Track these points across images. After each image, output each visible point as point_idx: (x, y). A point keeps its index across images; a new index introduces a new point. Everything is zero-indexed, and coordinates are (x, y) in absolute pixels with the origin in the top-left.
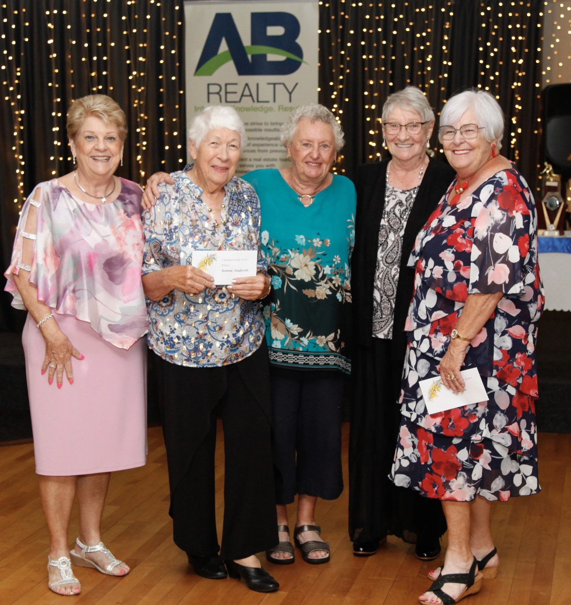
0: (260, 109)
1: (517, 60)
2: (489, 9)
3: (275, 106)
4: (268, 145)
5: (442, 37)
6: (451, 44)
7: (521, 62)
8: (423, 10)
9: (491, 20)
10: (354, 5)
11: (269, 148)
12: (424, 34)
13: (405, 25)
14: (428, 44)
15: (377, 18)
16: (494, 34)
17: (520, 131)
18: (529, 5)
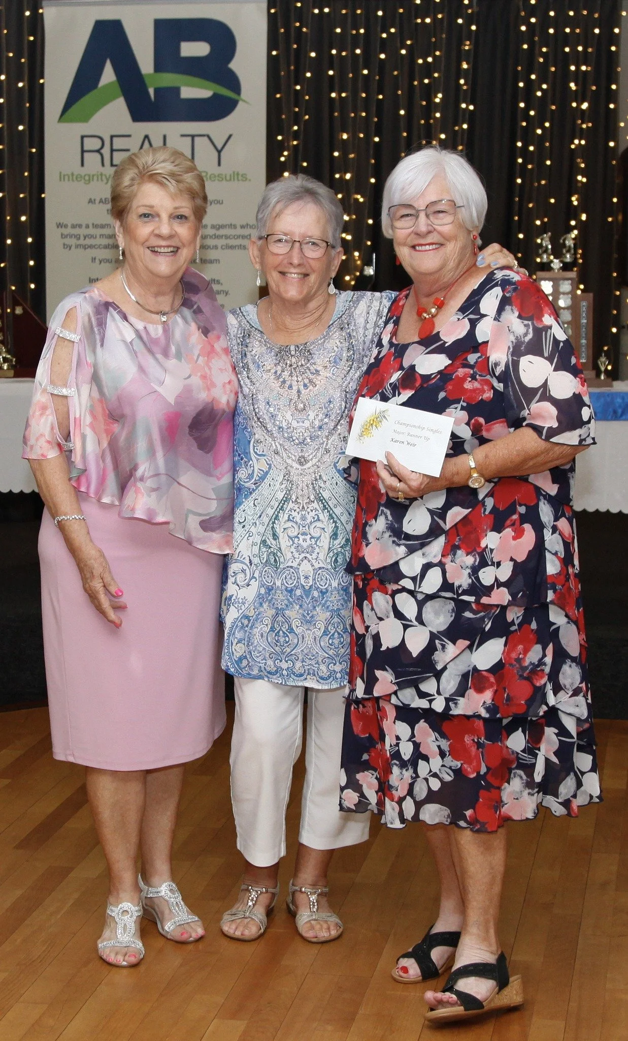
1: (580, 103)
2: (533, 20)
5: (460, 65)
6: (472, 76)
7: (585, 106)
8: (428, 20)
9: (536, 39)
10: (316, 11)
12: (430, 60)
13: (399, 45)
14: (436, 75)
15: (354, 32)
16: (541, 60)
17: (584, 217)
18: (596, 15)
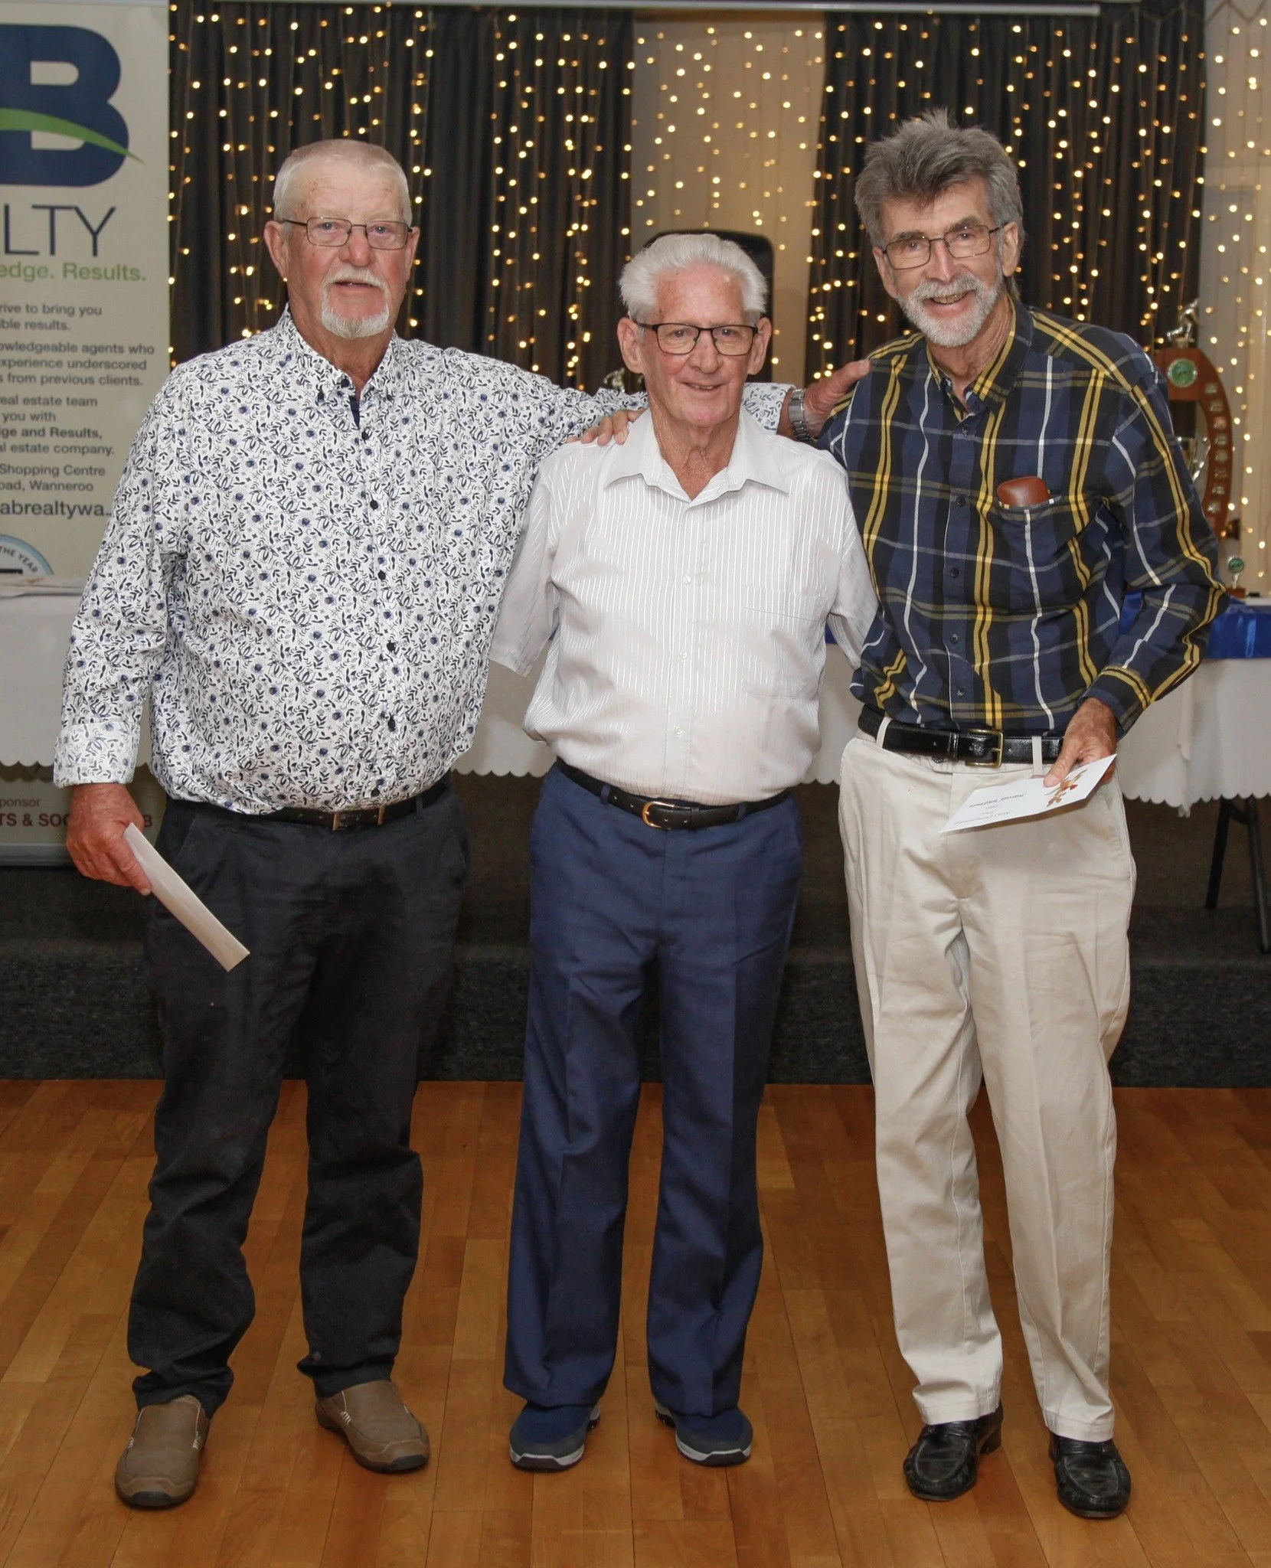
0: (15, 271)
1: (580, 171)
2: (513, 46)
3: (55, 264)
4: (36, 364)
5: (408, 108)
6: (425, 124)
7: (587, 174)
8: (364, 40)
9: (518, 73)
10: (201, 19)
11: (39, 372)
12: (367, 99)
13: (321, 75)
14: (375, 122)
15: (256, 53)
16: (525, 105)
17: (587, 337)
18: (601, 42)
